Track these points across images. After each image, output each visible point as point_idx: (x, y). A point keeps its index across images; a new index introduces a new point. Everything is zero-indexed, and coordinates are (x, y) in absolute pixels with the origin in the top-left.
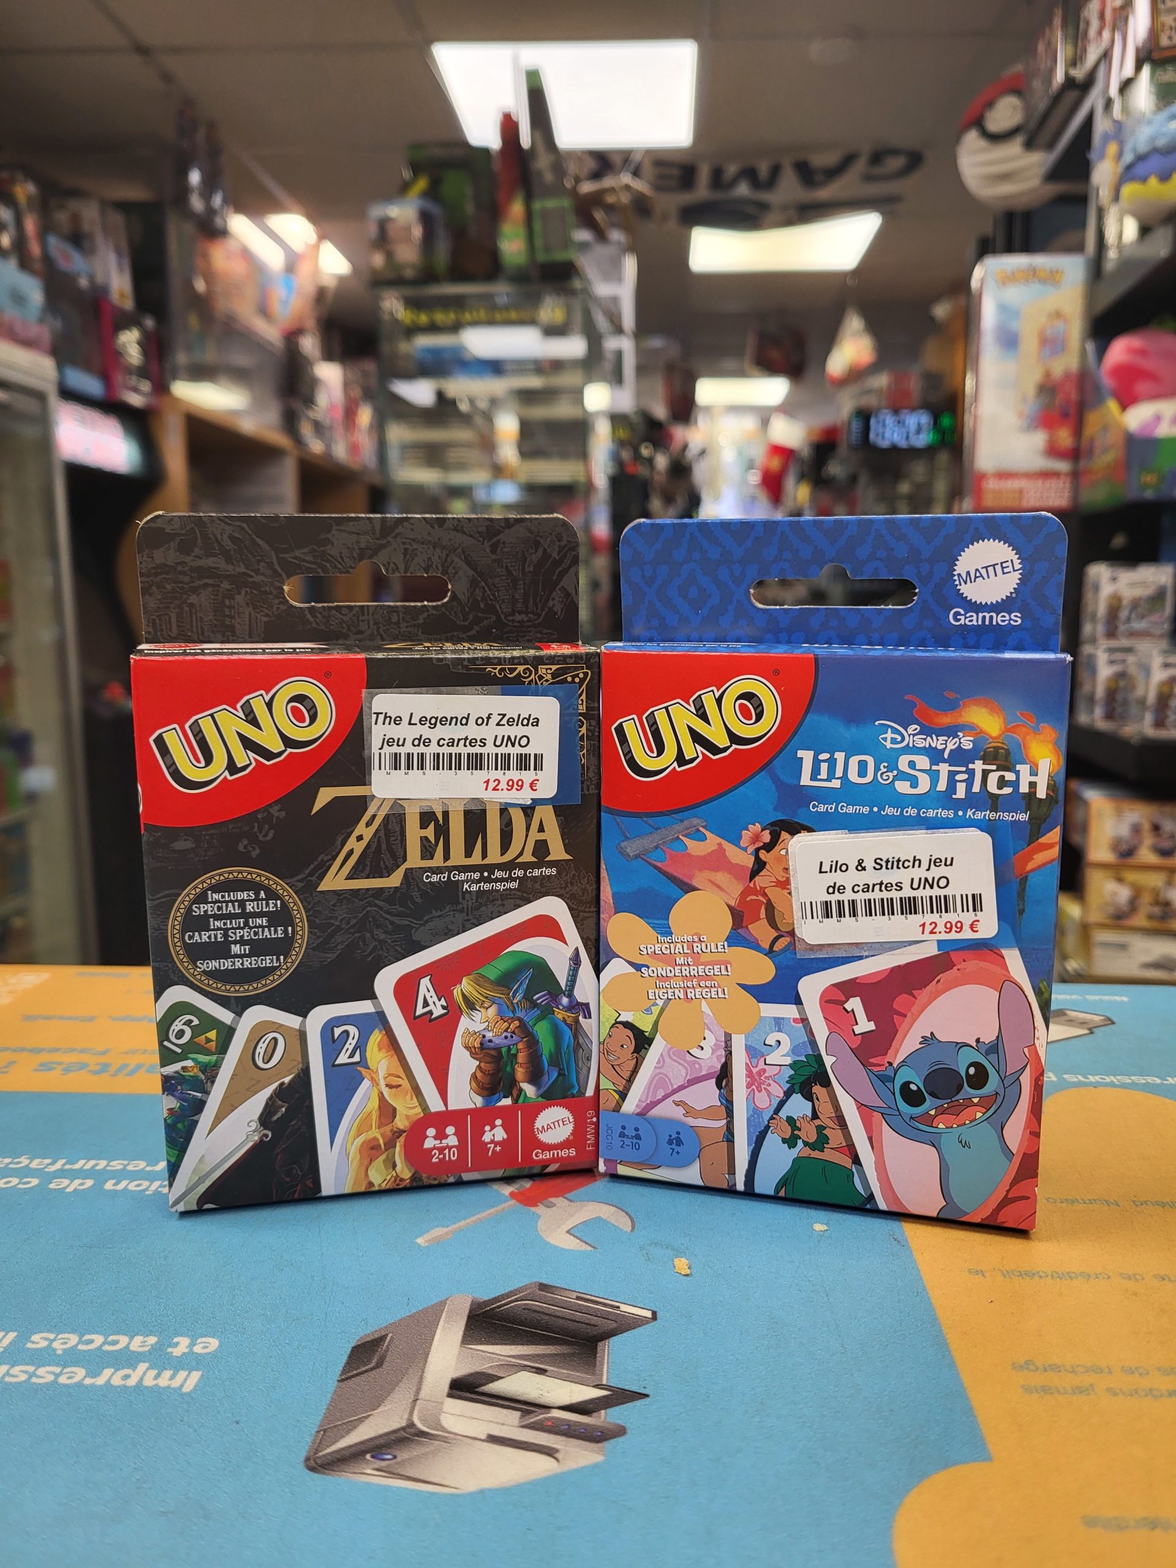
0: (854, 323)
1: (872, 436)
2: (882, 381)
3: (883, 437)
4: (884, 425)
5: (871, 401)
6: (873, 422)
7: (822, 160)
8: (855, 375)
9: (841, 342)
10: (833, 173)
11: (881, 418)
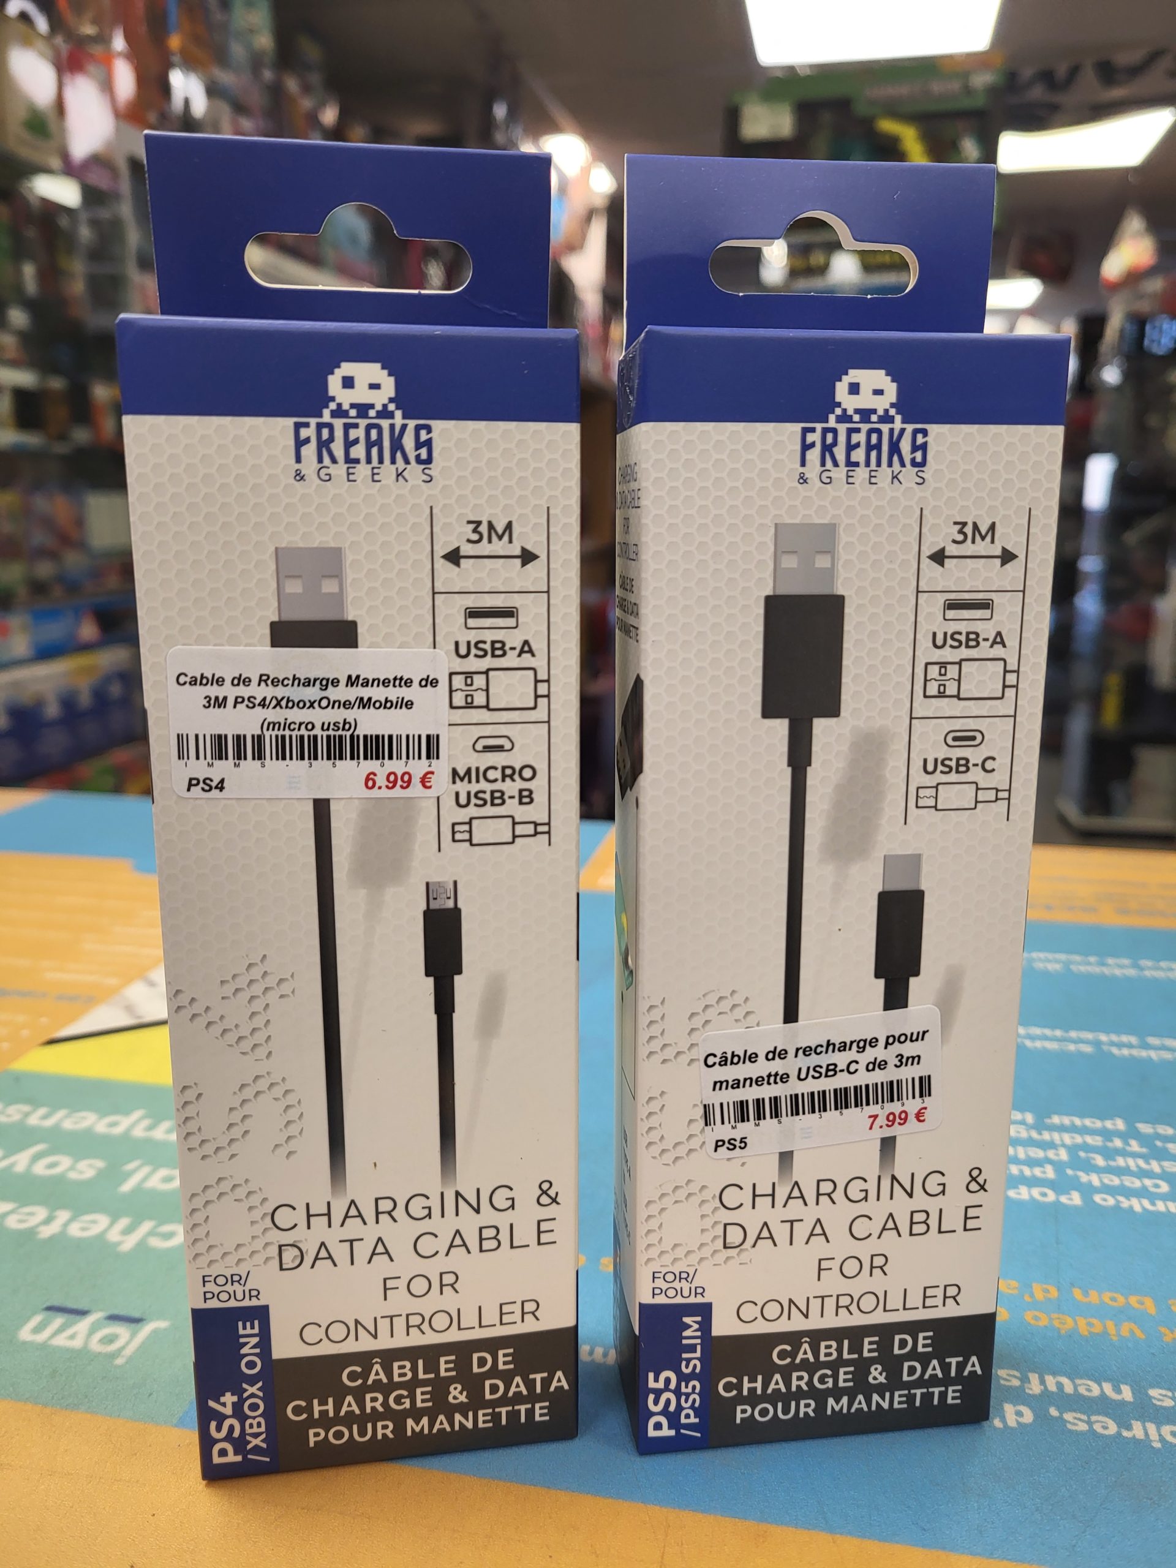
0: (1134, 224)
1: (1146, 342)
2: (1156, 285)
3: (1159, 342)
4: (1161, 331)
5: (1144, 306)
6: (1148, 328)
7: (1125, 58)
8: (1133, 278)
9: (1118, 244)
10: (1135, 71)
11: (1157, 324)
